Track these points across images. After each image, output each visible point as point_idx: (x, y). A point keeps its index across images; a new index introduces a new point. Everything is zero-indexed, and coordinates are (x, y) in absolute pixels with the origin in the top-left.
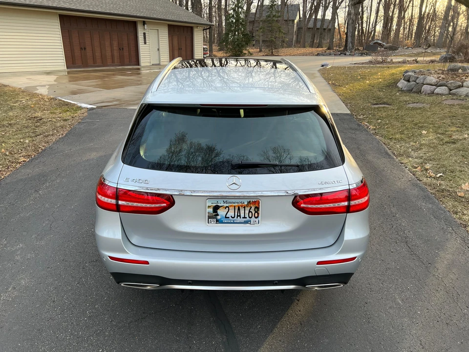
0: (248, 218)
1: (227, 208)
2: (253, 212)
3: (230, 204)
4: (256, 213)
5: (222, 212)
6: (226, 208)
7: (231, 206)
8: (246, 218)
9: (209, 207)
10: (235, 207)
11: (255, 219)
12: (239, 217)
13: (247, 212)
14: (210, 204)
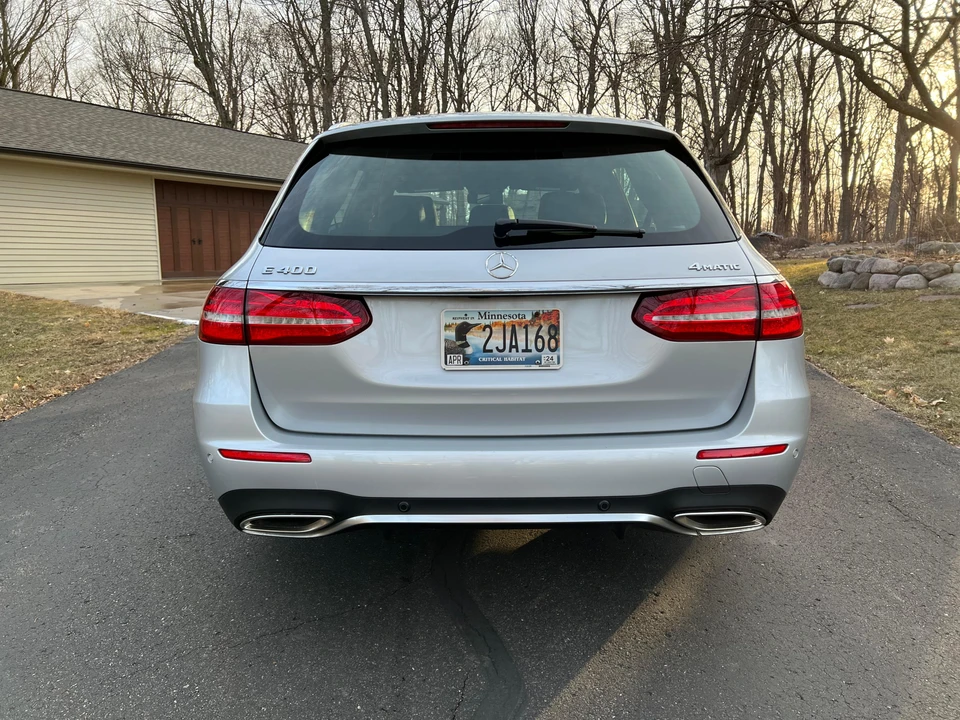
0: (534, 351)
1: (488, 329)
2: (546, 338)
3: (494, 321)
4: (553, 341)
5: (475, 339)
6: (484, 330)
7: (496, 324)
8: (530, 351)
9: (447, 327)
10: (504, 326)
11: (551, 355)
12: (514, 350)
13: (532, 337)
14: (450, 321)
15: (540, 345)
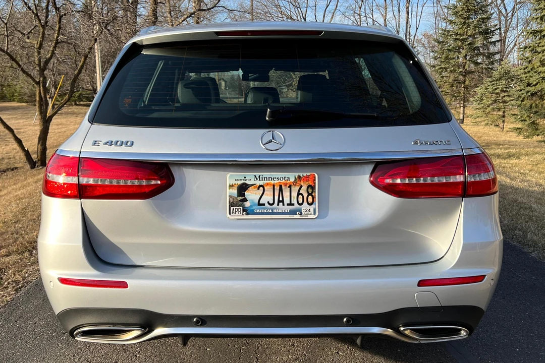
1: (261, 188)
2: (305, 195)
3: (266, 182)
4: (310, 197)
7: (268, 184)
8: (293, 205)
9: (231, 186)
10: (274, 186)
11: (309, 207)
13: (294, 194)
14: (233, 182)
15: (300, 201)
